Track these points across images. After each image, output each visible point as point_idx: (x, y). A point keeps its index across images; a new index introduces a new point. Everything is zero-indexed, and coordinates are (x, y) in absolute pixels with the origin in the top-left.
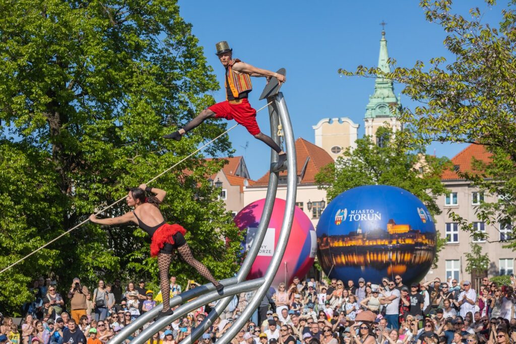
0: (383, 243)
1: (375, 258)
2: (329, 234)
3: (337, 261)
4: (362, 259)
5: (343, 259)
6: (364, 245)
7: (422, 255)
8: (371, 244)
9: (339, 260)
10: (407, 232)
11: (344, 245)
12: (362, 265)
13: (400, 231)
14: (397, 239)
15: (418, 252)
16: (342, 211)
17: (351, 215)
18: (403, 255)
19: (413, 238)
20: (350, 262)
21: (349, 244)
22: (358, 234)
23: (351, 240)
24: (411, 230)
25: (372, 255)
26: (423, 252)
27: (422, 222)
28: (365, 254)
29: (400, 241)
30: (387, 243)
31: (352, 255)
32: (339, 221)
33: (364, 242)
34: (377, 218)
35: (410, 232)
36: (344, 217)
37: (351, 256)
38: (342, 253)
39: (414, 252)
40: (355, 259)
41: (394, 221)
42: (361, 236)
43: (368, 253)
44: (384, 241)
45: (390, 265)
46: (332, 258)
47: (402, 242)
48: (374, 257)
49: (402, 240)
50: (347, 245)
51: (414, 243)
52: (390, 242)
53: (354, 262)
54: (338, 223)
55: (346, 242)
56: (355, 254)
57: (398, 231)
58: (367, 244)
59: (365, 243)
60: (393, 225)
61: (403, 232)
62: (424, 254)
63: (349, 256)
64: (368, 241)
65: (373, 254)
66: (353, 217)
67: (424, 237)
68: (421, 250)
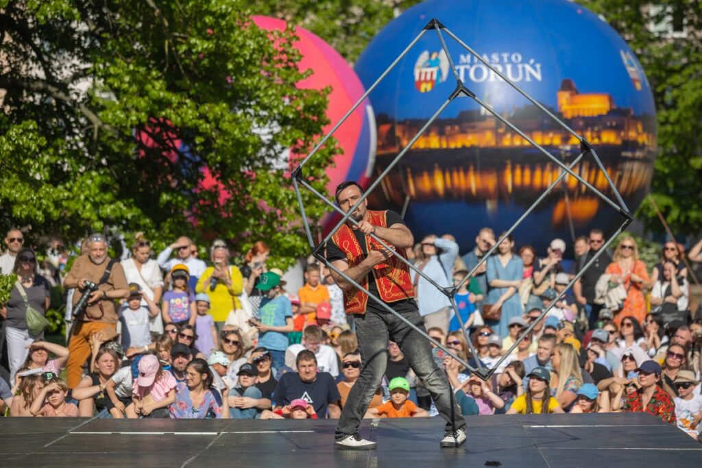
0: (547, 142)
1: (527, 180)
2: (398, 117)
3: (420, 185)
4: (491, 182)
5: (439, 182)
6: (500, 145)
7: (634, 174)
8: (517, 143)
9: (425, 184)
10: (604, 113)
11: (444, 145)
12: (490, 198)
13: (589, 109)
14: (582, 130)
15: (628, 166)
16: (434, 56)
17: (462, 68)
18: (593, 173)
19: (617, 129)
20: (459, 190)
21: (458, 143)
22: (484, 118)
23: (463, 132)
24: (614, 107)
25: (518, 172)
26: (636, 166)
27: (634, 88)
28: (499, 170)
29: (588, 134)
30: (557, 141)
31: (466, 172)
32: (426, 81)
33: (499, 137)
34: (532, 76)
35: (611, 112)
36: (440, 73)
37: (462, 174)
38: (436, 165)
39: (620, 166)
40: (473, 182)
41: (574, 85)
42: (491, 123)
43: (509, 167)
44: (551, 135)
45: (563, 197)
46: (406, 179)
47: (593, 138)
48: (523, 176)
49: (595, 135)
50: (453, 146)
51: (619, 142)
52: (566, 140)
53: (469, 190)
54: (426, 87)
55: (450, 137)
56: (475, 170)
57: (584, 110)
58: (507, 142)
59: (501, 140)
60: (572, 95)
61: (596, 114)
62: (639, 171)
63: (455, 175)
64: (509, 136)
65: (523, 169)
66: (467, 72)
67: (640, 127)
68: (633, 159)
